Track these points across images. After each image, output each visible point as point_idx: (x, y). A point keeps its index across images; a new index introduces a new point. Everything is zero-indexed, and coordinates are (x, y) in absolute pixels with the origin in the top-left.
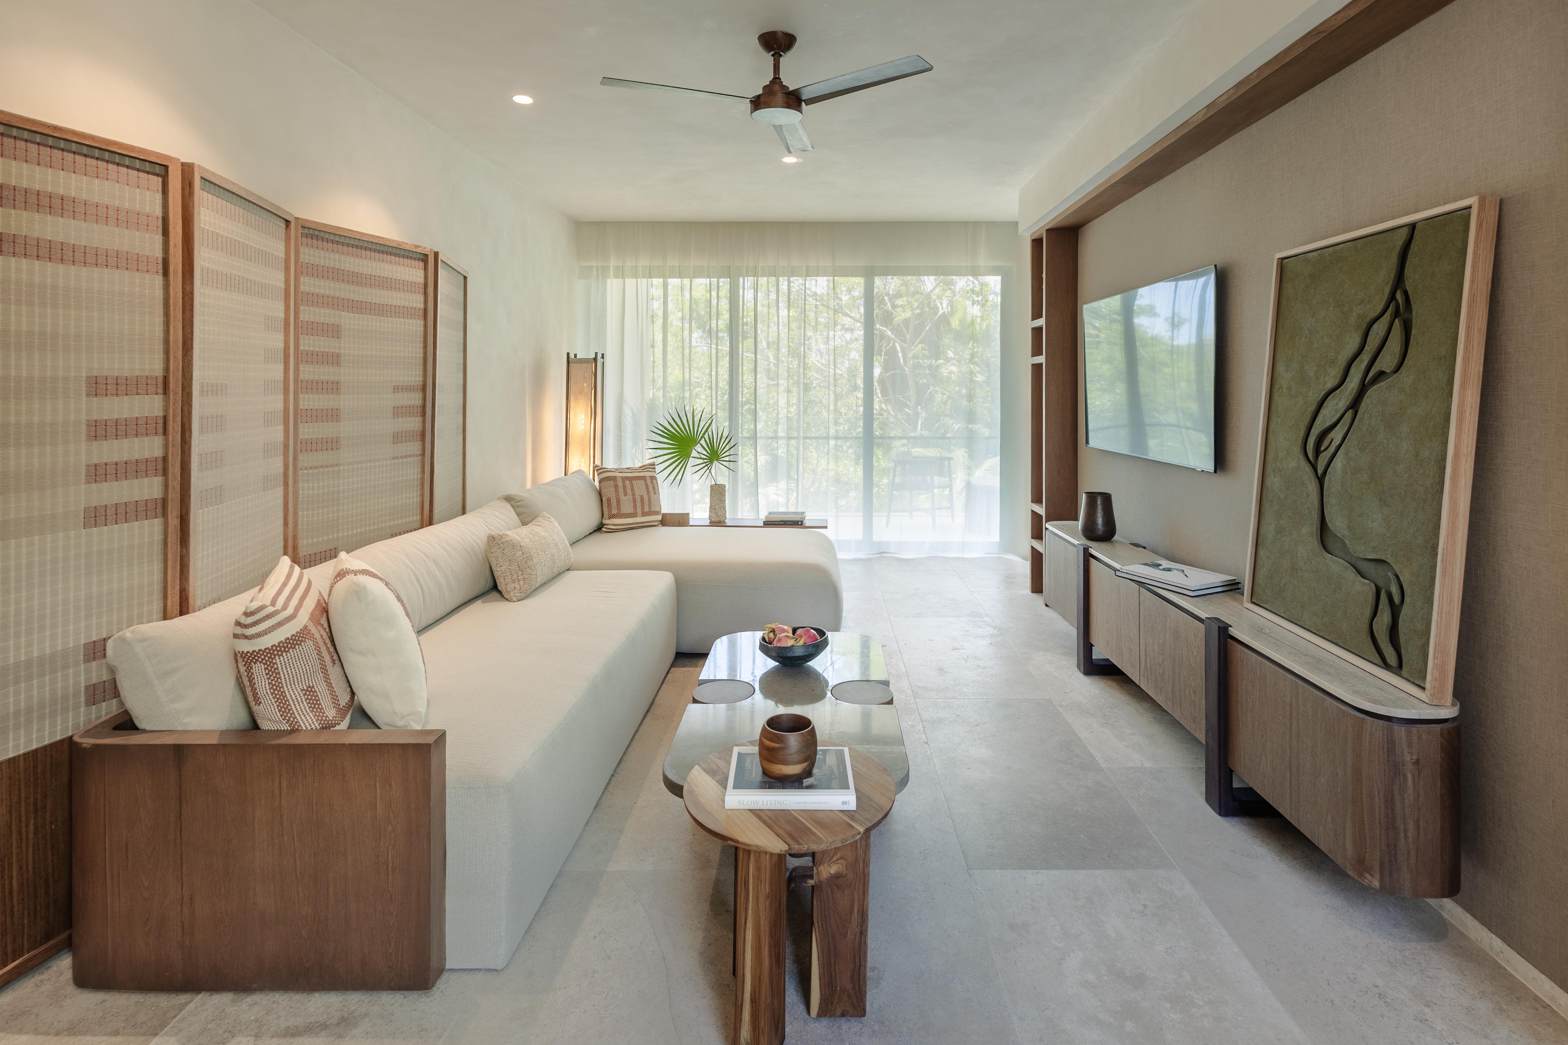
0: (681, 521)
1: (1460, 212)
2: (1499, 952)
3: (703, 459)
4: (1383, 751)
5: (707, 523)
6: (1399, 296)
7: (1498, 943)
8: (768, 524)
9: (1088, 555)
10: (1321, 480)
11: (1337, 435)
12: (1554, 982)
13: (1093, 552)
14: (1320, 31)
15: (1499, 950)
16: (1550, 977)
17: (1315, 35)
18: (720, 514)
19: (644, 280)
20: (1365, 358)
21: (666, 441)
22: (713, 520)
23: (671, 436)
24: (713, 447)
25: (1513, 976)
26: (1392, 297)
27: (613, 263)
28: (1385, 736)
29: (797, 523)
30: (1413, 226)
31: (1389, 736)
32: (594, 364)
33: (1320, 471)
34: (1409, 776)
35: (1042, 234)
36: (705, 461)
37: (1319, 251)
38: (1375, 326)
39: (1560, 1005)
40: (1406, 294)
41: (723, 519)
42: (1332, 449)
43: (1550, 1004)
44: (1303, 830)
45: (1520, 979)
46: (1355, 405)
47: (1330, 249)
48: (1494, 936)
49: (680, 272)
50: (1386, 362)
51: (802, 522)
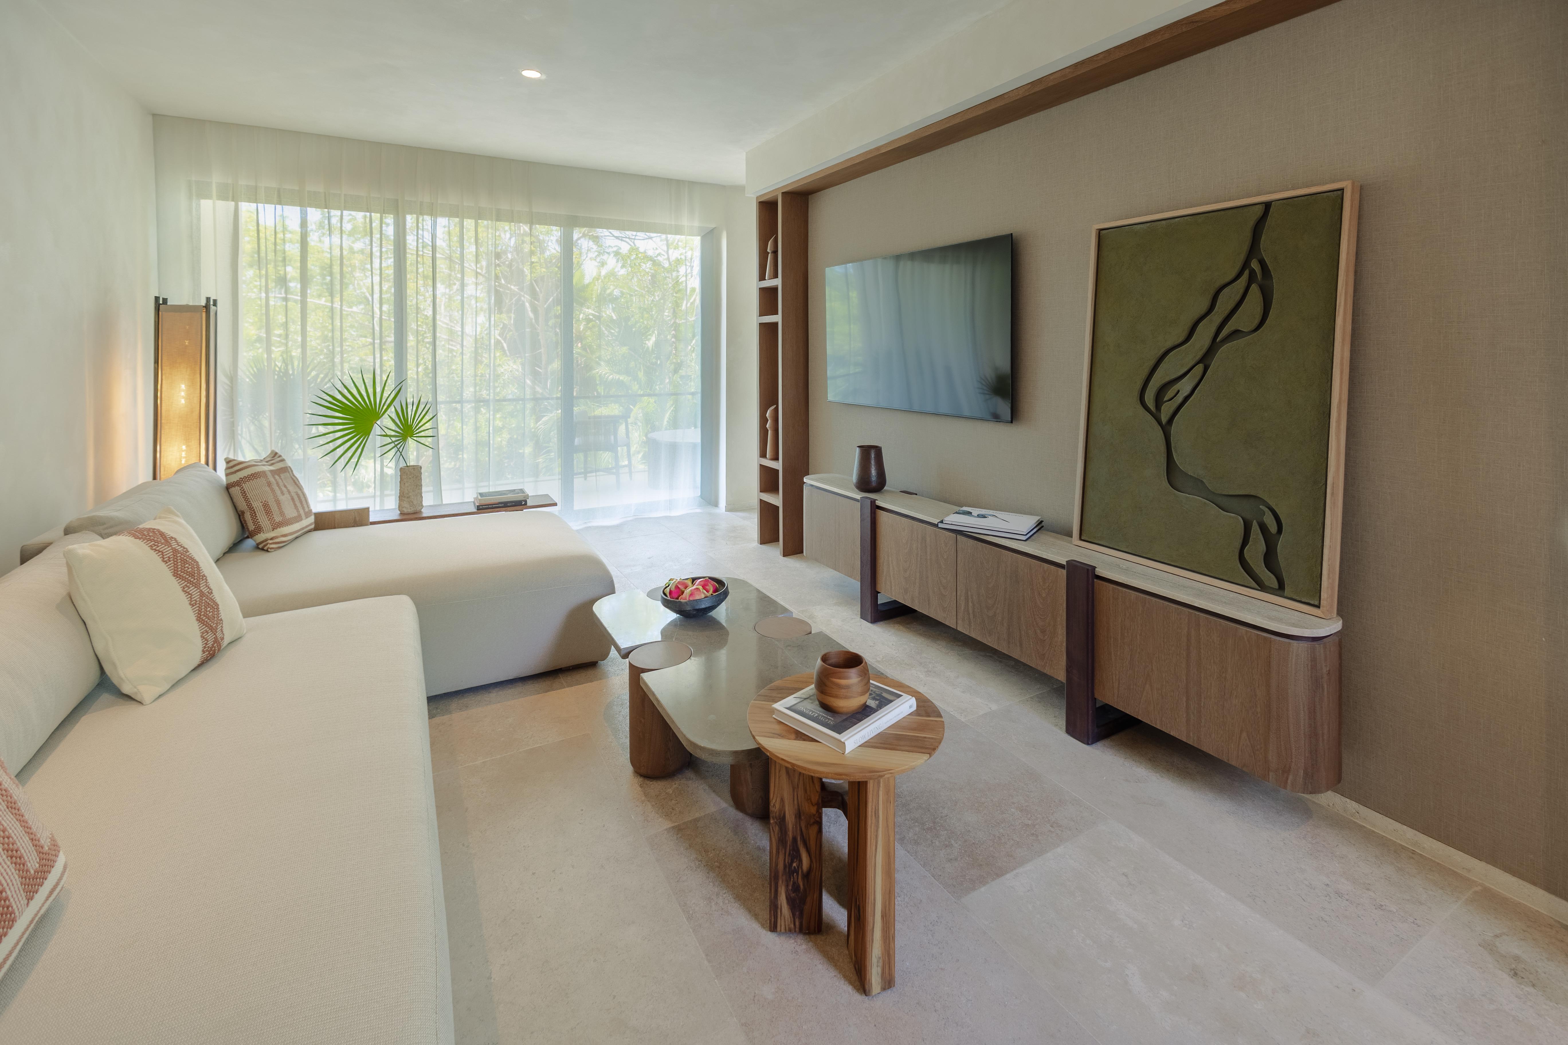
0: (357, 519)
1: (1326, 194)
2: (1355, 813)
3: (390, 436)
4: (1308, 668)
5: (395, 515)
6: (1255, 265)
7: (1352, 806)
8: (483, 508)
9: (875, 507)
10: (1166, 429)
11: (1185, 386)
12: (1416, 830)
13: (879, 503)
14: (1194, 20)
15: (1354, 811)
16: (1411, 826)
17: (1186, 24)
18: (415, 502)
19: (270, 208)
20: (1216, 318)
21: (337, 414)
22: (405, 511)
23: (344, 409)
24: (406, 420)
25: (1373, 832)
26: (1246, 265)
27: (216, 179)
28: (1309, 656)
29: (517, 504)
30: (1268, 205)
31: (1312, 655)
32: (204, 315)
33: (1164, 419)
34: (1325, 686)
35: (777, 196)
36: (394, 439)
37: (1149, 224)
38: (1226, 291)
39: (1424, 848)
40: (1262, 263)
41: (420, 508)
42: (1180, 398)
43: (1414, 849)
44: (1204, 749)
45: (1379, 832)
46: (1205, 359)
47: (1163, 222)
48: (1348, 800)
49: (325, 200)
50: (1240, 322)
51: (526, 501)
